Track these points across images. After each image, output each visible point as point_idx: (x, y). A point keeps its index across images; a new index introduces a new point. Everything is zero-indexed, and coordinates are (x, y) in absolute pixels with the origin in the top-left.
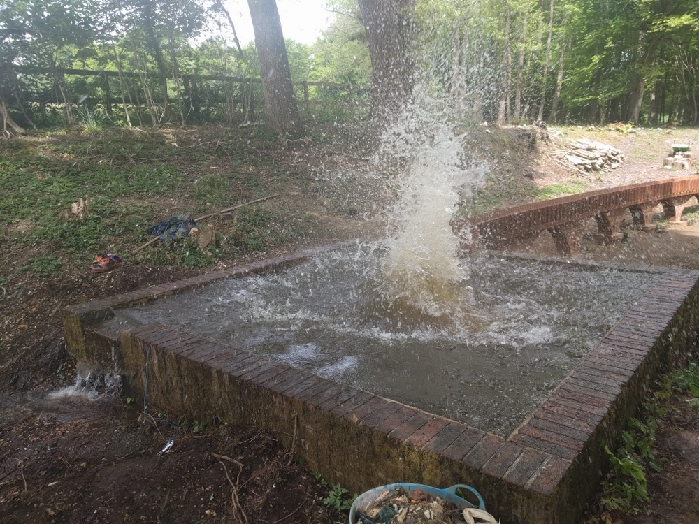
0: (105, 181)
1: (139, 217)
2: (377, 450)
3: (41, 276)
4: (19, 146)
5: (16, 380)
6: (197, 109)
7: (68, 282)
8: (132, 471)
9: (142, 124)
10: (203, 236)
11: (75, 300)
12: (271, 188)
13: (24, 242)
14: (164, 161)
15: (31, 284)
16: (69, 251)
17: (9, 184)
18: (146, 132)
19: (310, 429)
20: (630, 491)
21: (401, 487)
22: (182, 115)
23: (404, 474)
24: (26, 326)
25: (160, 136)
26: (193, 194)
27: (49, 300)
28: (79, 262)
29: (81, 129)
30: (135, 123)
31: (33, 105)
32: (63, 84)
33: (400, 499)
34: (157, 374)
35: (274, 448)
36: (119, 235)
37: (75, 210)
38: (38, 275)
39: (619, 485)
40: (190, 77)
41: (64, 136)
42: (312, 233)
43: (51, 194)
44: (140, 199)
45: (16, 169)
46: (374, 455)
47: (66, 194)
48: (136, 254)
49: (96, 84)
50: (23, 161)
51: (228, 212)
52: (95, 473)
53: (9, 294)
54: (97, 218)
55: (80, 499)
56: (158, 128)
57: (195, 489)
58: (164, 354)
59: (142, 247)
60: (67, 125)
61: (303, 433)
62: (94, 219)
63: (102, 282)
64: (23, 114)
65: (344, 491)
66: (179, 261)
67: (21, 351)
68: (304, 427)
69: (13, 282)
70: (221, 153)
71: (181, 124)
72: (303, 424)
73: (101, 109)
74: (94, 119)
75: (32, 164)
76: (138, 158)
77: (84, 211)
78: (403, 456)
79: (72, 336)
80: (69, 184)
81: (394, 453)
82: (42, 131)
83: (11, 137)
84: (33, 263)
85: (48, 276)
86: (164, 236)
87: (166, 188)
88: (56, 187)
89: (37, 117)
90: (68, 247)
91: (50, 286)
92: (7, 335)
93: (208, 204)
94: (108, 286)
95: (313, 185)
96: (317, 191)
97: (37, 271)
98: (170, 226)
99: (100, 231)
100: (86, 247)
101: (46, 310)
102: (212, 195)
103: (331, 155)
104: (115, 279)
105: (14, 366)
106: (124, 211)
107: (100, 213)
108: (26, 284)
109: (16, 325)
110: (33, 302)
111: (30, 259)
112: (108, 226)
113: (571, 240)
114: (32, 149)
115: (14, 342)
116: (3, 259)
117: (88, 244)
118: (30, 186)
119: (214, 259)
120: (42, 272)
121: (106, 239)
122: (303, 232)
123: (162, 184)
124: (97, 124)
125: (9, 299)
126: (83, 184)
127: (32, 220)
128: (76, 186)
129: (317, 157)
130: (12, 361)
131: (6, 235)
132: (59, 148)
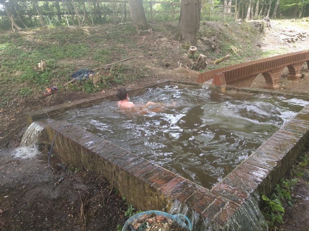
0: (55, 52)
1: (69, 69)
3: (24, 97)
4: (18, 36)
5: (8, 144)
6: (100, 17)
7: (33, 100)
9: (74, 24)
10: (95, 78)
11: (36, 108)
12: (130, 54)
13: (17, 81)
14: (82, 42)
15: (19, 100)
16: (36, 85)
17: (13, 54)
18: (75, 28)
20: (274, 218)
22: (92, 19)
24: (14, 119)
25: (82, 30)
26: (93, 58)
27: (25, 108)
28: (40, 90)
29: (46, 27)
30: (71, 24)
31: (26, 16)
32: (37, 6)
33: (151, 220)
36: (59, 78)
37: (39, 66)
38: (22, 96)
41: (39, 31)
42: (147, 76)
43: (31, 58)
44: (70, 60)
45: (17, 47)
47: (37, 58)
48: (66, 86)
49: (53, 6)
50: (20, 43)
51: (109, 66)
53: (10, 105)
54: (50, 70)
56: (81, 26)
57: (66, 203)
58: (62, 138)
59: (68, 83)
60: (40, 26)
61: (117, 179)
62: (48, 70)
63: (48, 99)
64: (21, 21)
65: (133, 209)
66: (83, 90)
67: (11, 131)
68: (117, 177)
69: (11, 99)
70: (108, 38)
71: (92, 24)
72: (117, 175)
73: (56, 18)
74: (52, 22)
75: (24, 45)
77: (43, 66)
78: (158, 196)
80: (39, 54)
81: (154, 193)
82: (29, 28)
83: (15, 32)
84: (21, 90)
85: (26, 96)
86: (77, 78)
87: (81, 55)
88: (33, 55)
89: (28, 22)
90: (36, 83)
91: (26, 101)
92: (6, 123)
93: (100, 62)
94: (50, 101)
95: (150, 52)
96: (152, 56)
97: (22, 94)
98: (81, 73)
99: (50, 76)
100: (44, 83)
101: (23, 112)
102: (102, 58)
103: (160, 37)
104: (54, 98)
105: (7, 138)
106: (61, 66)
107: (50, 67)
108: (17, 100)
109: (10, 119)
110: (18, 109)
111: (19, 89)
112: (54, 73)
113: (273, 78)
114: (24, 37)
115: (9, 127)
116: (8, 89)
117: (44, 82)
118: (22, 55)
119: (99, 89)
120: (24, 95)
121: (53, 79)
122: (142, 76)
123: (80, 53)
124: (53, 25)
125: (9, 107)
126: (45, 54)
127: (21, 71)
128: (41, 55)
129: (153, 39)
130: (7, 135)
131: (10, 78)
132: (36, 37)
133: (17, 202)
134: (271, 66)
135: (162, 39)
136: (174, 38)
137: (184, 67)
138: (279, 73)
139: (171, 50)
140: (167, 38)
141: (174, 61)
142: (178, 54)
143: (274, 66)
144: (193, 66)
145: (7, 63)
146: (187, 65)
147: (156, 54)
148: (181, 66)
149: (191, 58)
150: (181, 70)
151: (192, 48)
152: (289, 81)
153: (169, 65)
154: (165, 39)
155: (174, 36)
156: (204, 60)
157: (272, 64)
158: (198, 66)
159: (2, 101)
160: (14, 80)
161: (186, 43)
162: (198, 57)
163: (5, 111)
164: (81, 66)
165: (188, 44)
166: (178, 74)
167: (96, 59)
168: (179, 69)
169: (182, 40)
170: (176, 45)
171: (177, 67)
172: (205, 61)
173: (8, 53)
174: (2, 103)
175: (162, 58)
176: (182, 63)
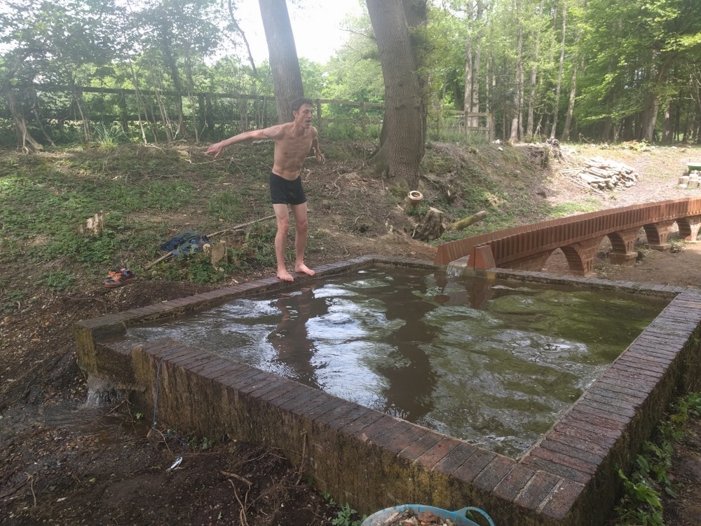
0: (119, 197)
1: (153, 233)
2: (387, 469)
3: (55, 291)
4: (36, 162)
5: (28, 394)
6: (211, 126)
7: (82, 297)
8: (140, 488)
9: (158, 141)
10: (215, 252)
11: (88, 315)
13: (40, 256)
14: (178, 177)
15: (45, 298)
16: (83, 266)
17: (26, 199)
18: (160, 149)
19: (320, 448)
20: (645, 518)
21: (410, 509)
22: (196, 132)
23: (414, 495)
24: (39, 340)
25: (175, 153)
26: (206, 210)
27: (62, 314)
28: (93, 277)
29: (98, 146)
30: (150, 140)
31: (51, 122)
32: (81, 102)
33: (409, 521)
34: (167, 390)
35: (284, 465)
36: (132, 251)
37: (90, 226)
38: (52, 289)
39: (634, 511)
40: (204, 95)
41: (81, 152)
42: (324, 250)
43: (67, 209)
44: (154, 214)
45: (34, 184)
46: (384, 475)
47: (82, 209)
48: (149, 269)
49: (113, 102)
50: (41, 176)
51: (241, 228)
52: (104, 489)
53: (24, 308)
54: (111, 234)
55: (88, 515)
56: (172, 145)
57: (203, 507)
58: (174, 371)
59: (155, 263)
60: (84, 142)
61: (312, 451)
62: (108, 235)
63: (114, 297)
64: (41, 131)
65: (353, 511)
66: (191, 277)
67: (34, 365)
68: (313, 446)
69: (27, 296)
70: (234, 170)
71: (195, 141)
72: (312, 442)
73: (117, 126)
74: (111, 136)
75: (50, 180)
76: (153, 174)
77: (99, 226)
78: (413, 477)
79: (84, 350)
80: (85, 200)
81: (405, 472)
82: (59, 147)
83: (30, 153)
84: (48, 277)
85: (61, 291)
86: (177, 252)
87: (179, 204)
88: (72, 203)
89: (55, 133)
90: (83, 262)
91: (65, 300)
92: (20, 348)
93: (221, 220)
94: (121, 300)
95: (325, 202)
96: (329, 208)
97: (51, 286)
98: (183, 242)
99: (114, 246)
100: (100, 262)
101: (59, 325)
102: (225, 211)
103: (343, 172)
104: (128, 294)
105: (26, 380)
106: (137, 227)
107: (114, 228)
108: (41, 298)
109: (29, 339)
110: (46, 317)
111: (45, 274)
112: (122, 241)
113: (584, 259)
114: (49, 165)
115: (27, 355)
116: (19, 274)
117: (101, 260)
118: (46, 201)
119: (226, 275)
120: (56, 287)
121: (120, 254)
122: (315, 249)
123: (175, 200)
124: (113, 141)
125: (23, 313)
126: (99, 200)
127: (48, 235)
128: (91, 202)
129: (330, 175)
130: (24, 375)
131: (22, 249)
132: (76, 164)
133: (92, 509)
134: (579, 232)
135: (348, 176)
136: (372, 173)
137: (398, 232)
138: (593, 249)
139: (368, 199)
140: (358, 174)
141: (377, 220)
142: (384, 207)
143: (585, 234)
144: (417, 232)
145: (14, 217)
146: (405, 229)
147: (339, 205)
148: (391, 230)
149: (411, 214)
150: (394, 239)
151: (413, 194)
152: (614, 266)
153: (367, 227)
154: (354, 175)
155: (372, 171)
156: (439, 220)
157: (579, 229)
158: (427, 233)
159: (5, 301)
160: (32, 254)
161: (398, 184)
162: (426, 212)
163: (15, 323)
164: (178, 226)
165: (401, 186)
166: (389, 248)
167: (212, 213)
168: (388, 236)
169: (389, 178)
170: (378, 188)
171: (384, 232)
172: (441, 222)
173: (15, 197)
174: (6, 305)
175: (353, 215)
176: (394, 225)
